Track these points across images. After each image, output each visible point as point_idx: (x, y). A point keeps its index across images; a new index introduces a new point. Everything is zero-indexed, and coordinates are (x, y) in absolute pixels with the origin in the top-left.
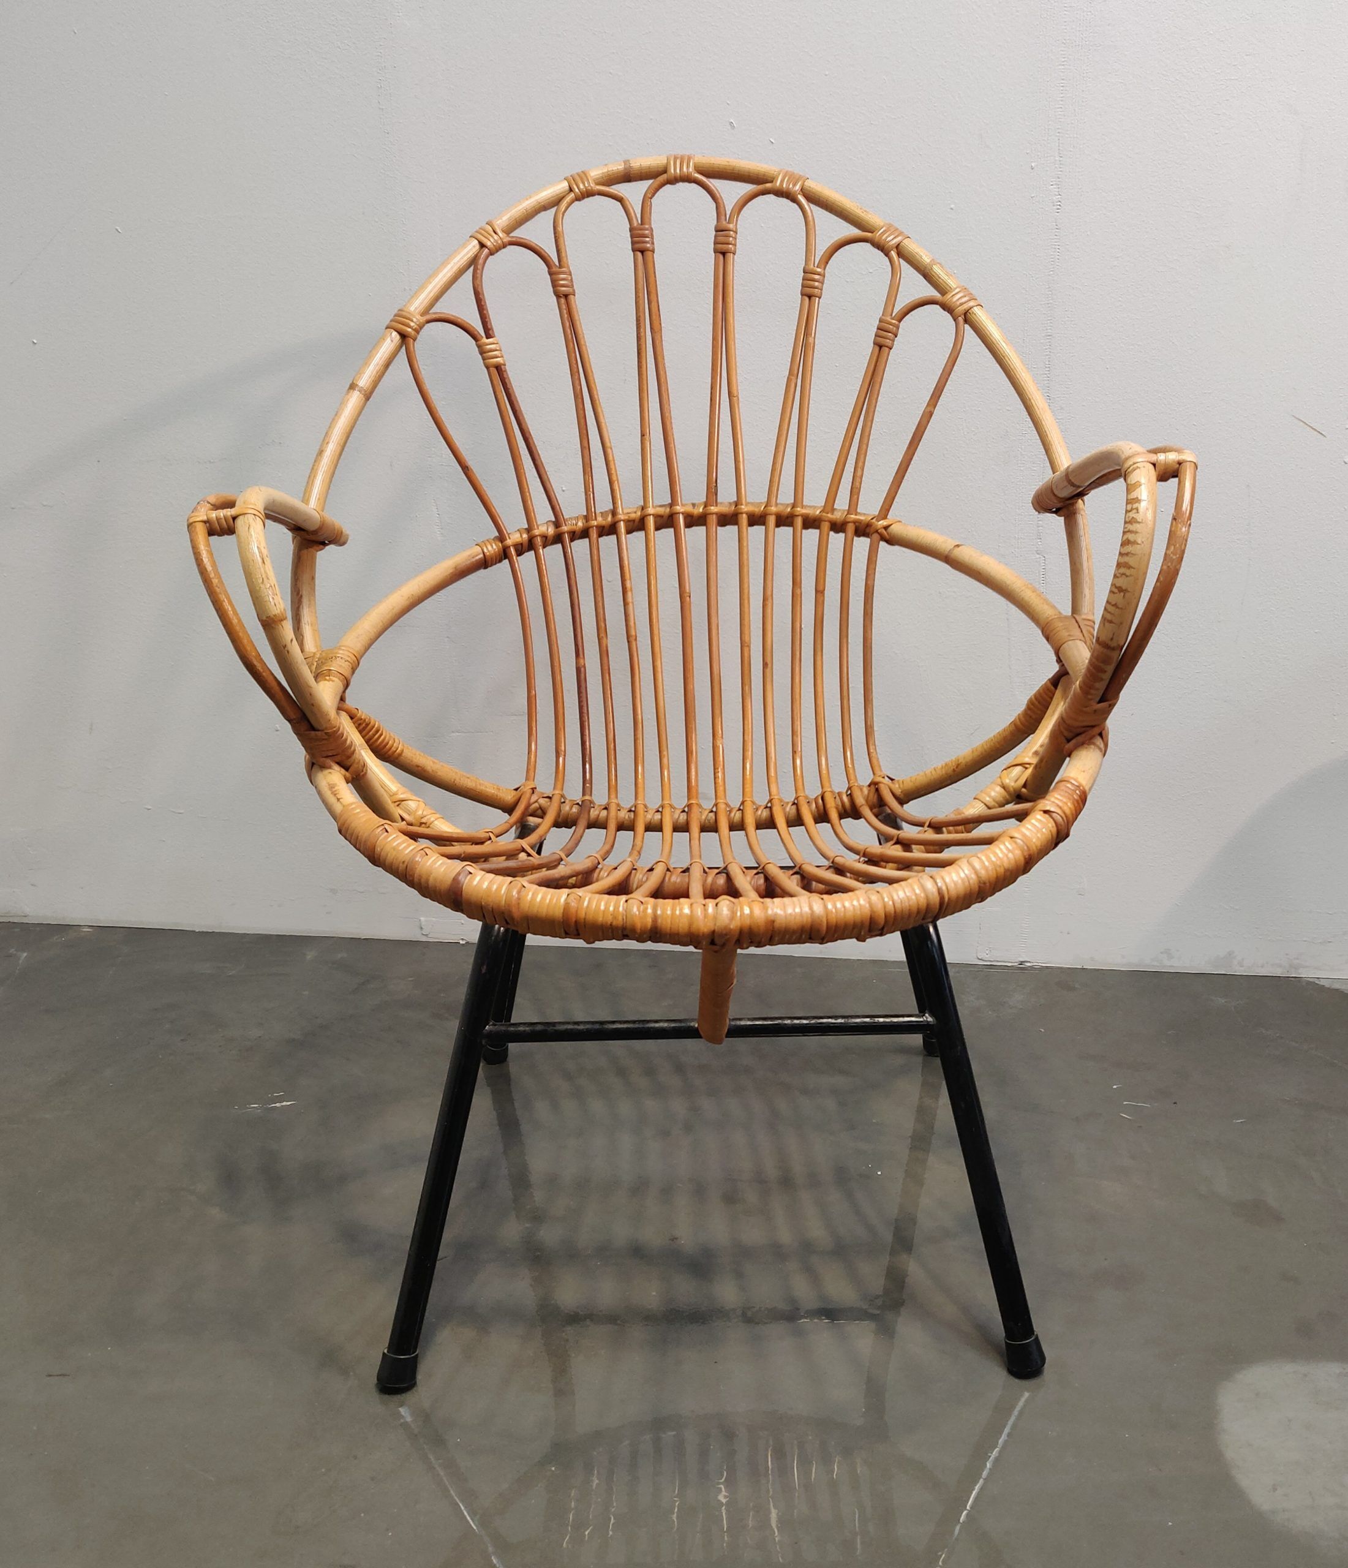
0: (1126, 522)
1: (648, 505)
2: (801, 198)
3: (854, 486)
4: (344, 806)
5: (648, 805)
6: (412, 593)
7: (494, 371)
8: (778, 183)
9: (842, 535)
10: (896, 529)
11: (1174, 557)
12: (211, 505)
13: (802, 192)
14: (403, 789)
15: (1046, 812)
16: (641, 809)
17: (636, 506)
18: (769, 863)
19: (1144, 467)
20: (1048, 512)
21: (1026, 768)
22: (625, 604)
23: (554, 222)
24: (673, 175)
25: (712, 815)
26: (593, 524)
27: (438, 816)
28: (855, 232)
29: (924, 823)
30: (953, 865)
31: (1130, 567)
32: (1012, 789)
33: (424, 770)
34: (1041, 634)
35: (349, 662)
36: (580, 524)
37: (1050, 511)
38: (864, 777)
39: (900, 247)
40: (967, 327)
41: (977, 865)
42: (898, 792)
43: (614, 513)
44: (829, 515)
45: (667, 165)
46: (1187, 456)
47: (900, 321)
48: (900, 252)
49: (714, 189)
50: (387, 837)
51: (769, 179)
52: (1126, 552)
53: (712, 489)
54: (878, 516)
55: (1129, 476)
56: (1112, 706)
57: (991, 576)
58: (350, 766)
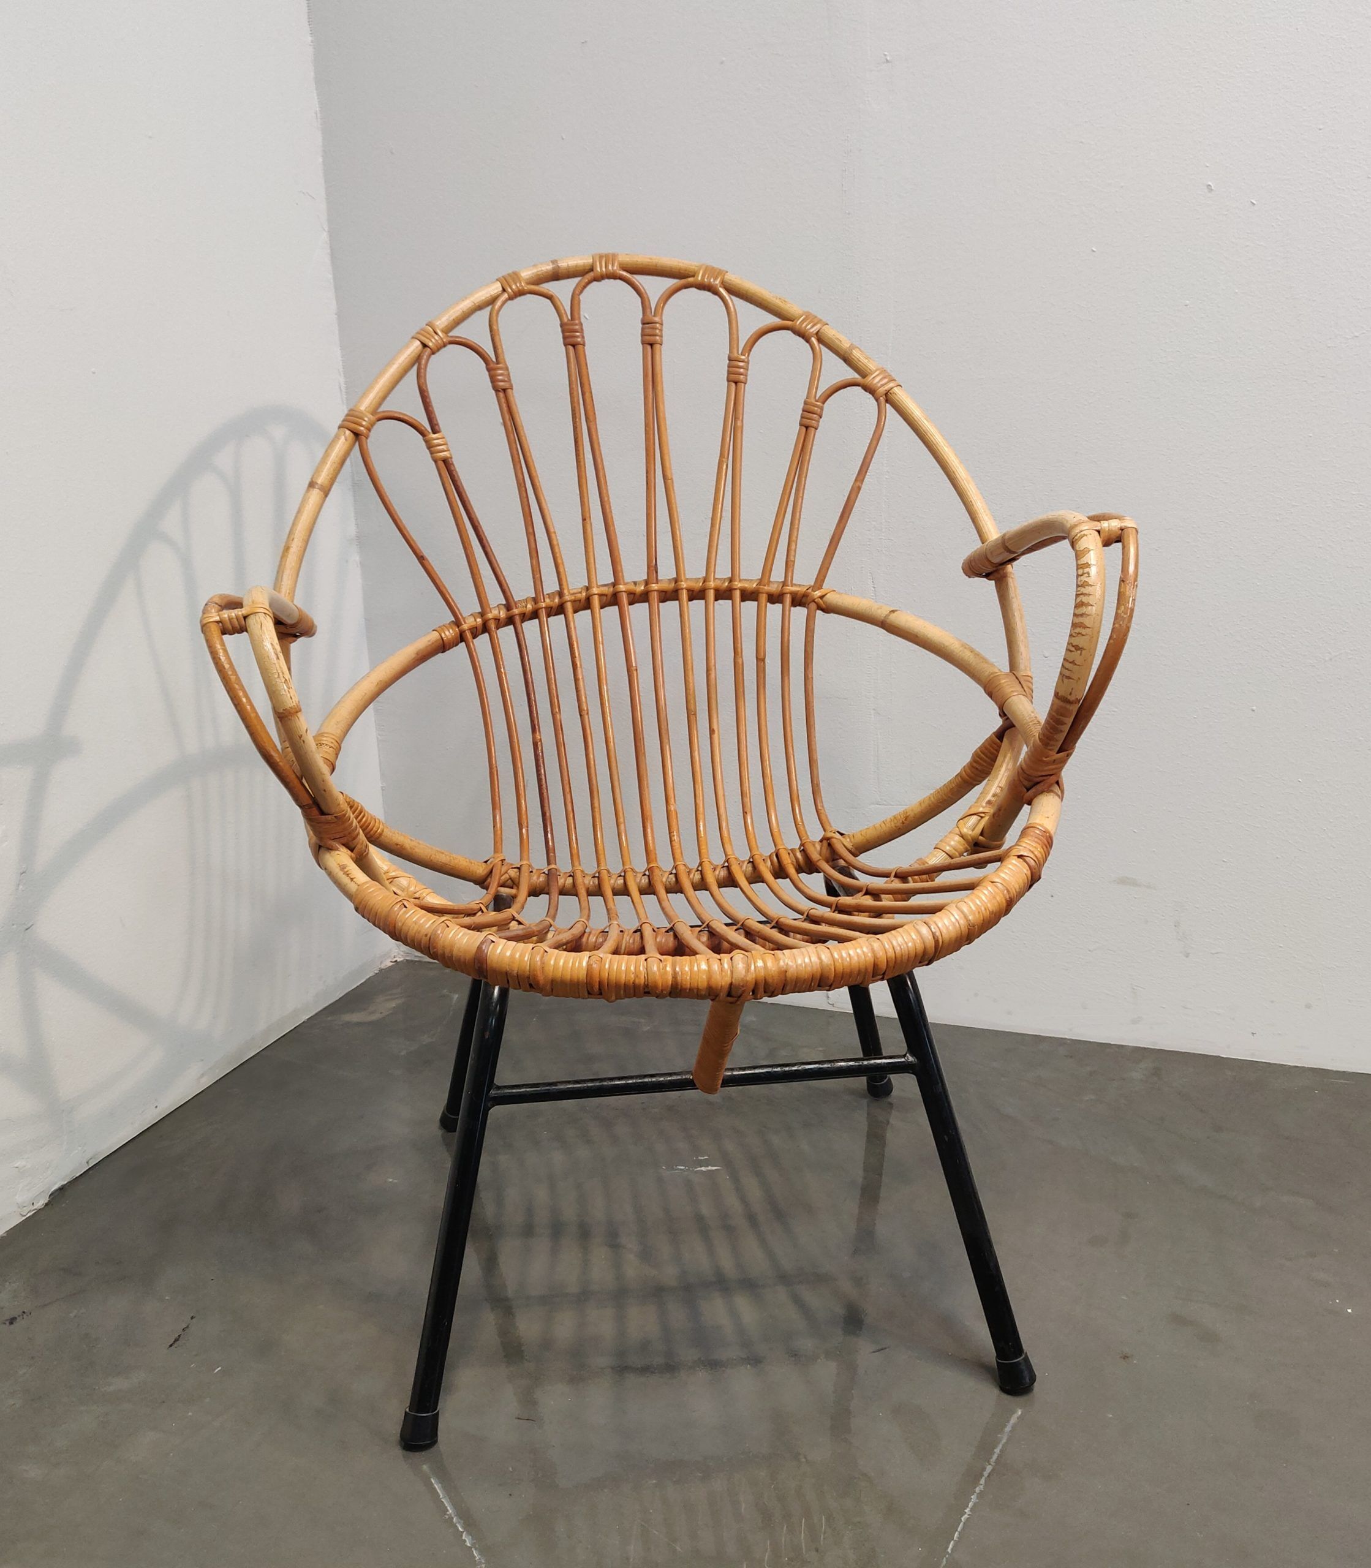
0: (1078, 586)
1: (593, 585)
2: (722, 291)
3: (789, 560)
4: (358, 886)
5: (610, 871)
6: (381, 679)
7: (441, 464)
8: (700, 278)
9: (779, 606)
10: (832, 598)
11: (1125, 616)
12: (220, 606)
13: (723, 285)
14: (393, 867)
15: (1020, 857)
16: (604, 874)
17: (582, 586)
18: (748, 919)
19: (1090, 534)
20: (979, 577)
21: (982, 817)
22: (576, 680)
23: (490, 321)
24: (599, 274)
25: (672, 876)
26: (541, 606)
27: (429, 890)
28: (773, 320)
29: (891, 873)
30: (943, 911)
31: (1085, 627)
32: (970, 838)
33: (402, 847)
34: (983, 691)
35: (333, 748)
36: (529, 606)
37: (980, 575)
38: (815, 833)
39: (820, 334)
40: (888, 405)
41: (965, 909)
42: (850, 846)
43: (560, 594)
44: (766, 588)
45: (593, 266)
46: (1128, 523)
47: (824, 403)
48: (820, 339)
49: (639, 284)
50: (406, 913)
51: (690, 273)
52: (1081, 613)
53: (653, 568)
54: (813, 586)
55: (1077, 543)
56: (1069, 756)
57: (928, 639)
58: (355, 847)
